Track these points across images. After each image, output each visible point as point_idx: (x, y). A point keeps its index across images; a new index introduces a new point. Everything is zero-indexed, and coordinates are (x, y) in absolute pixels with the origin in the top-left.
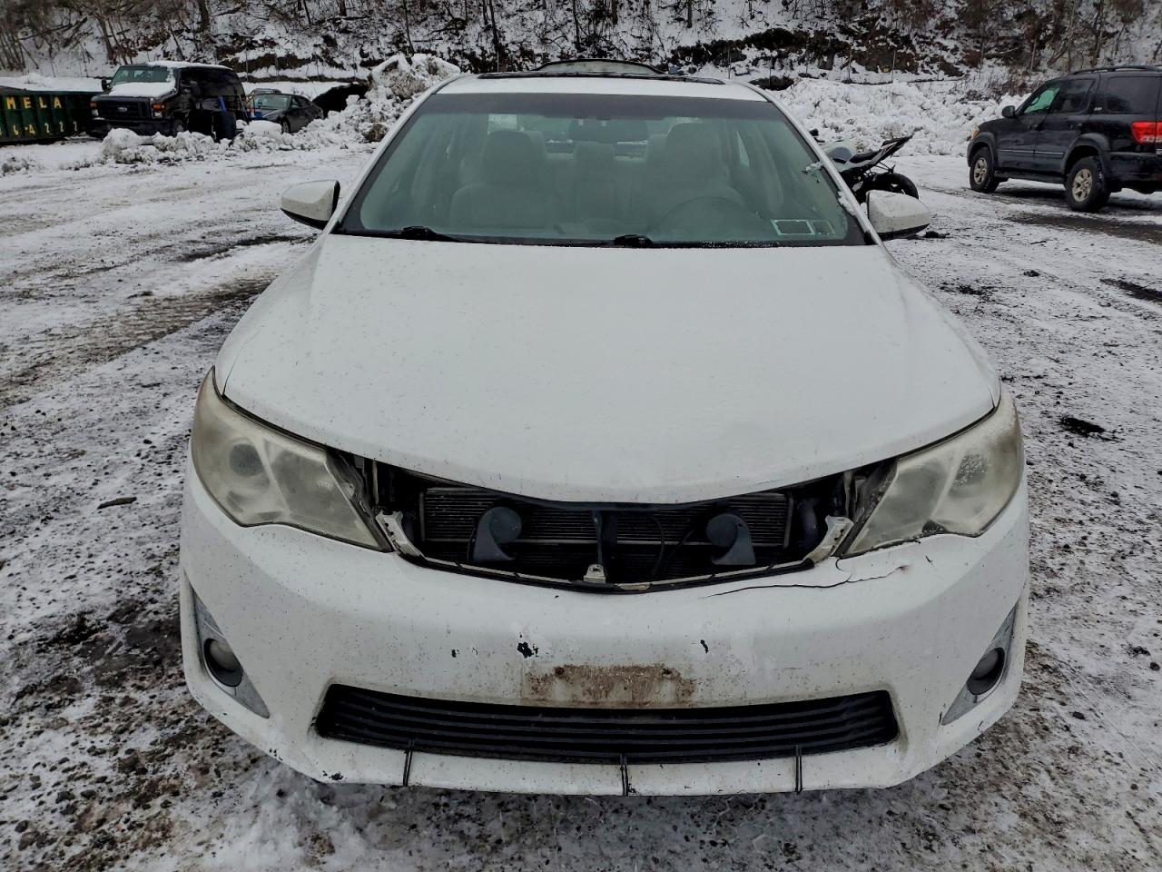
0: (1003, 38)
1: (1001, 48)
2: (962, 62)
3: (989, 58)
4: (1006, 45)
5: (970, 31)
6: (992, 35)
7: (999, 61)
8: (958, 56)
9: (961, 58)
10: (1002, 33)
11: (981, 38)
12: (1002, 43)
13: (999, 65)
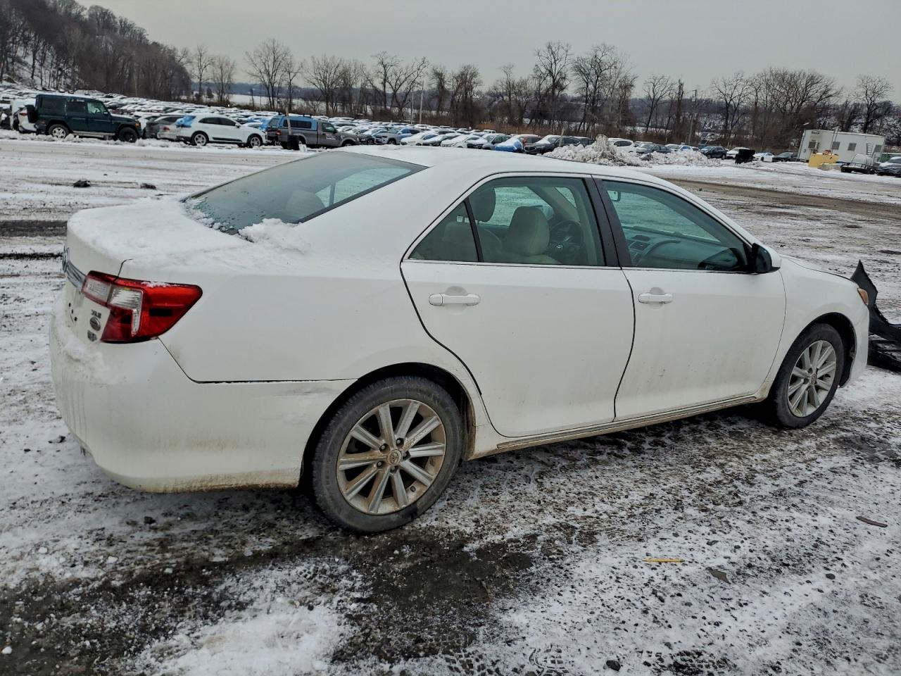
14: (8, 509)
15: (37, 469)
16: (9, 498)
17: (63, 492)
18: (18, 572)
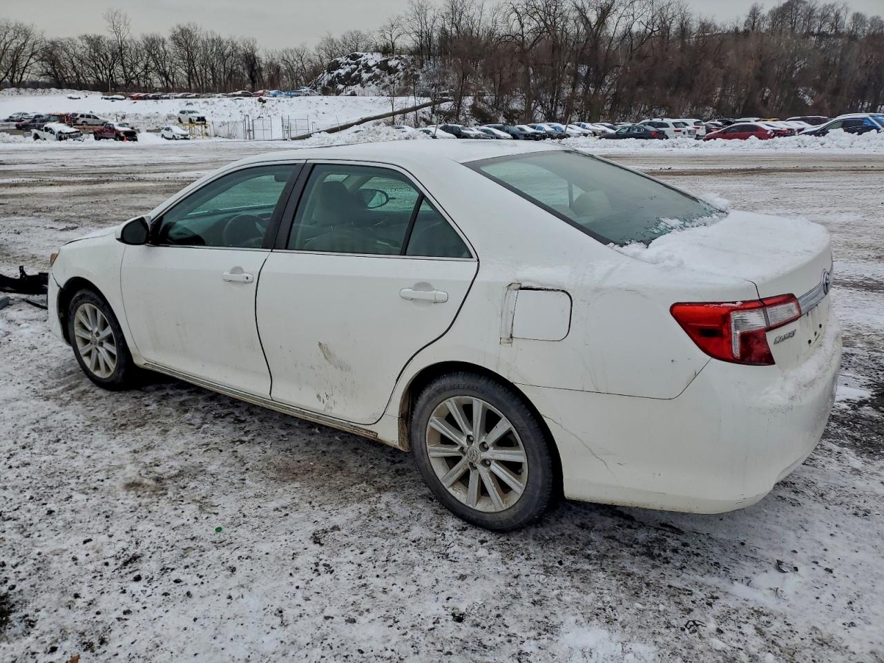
14: (873, 513)
15: (828, 541)
16: (868, 522)
17: (816, 506)
18: (879, 466)
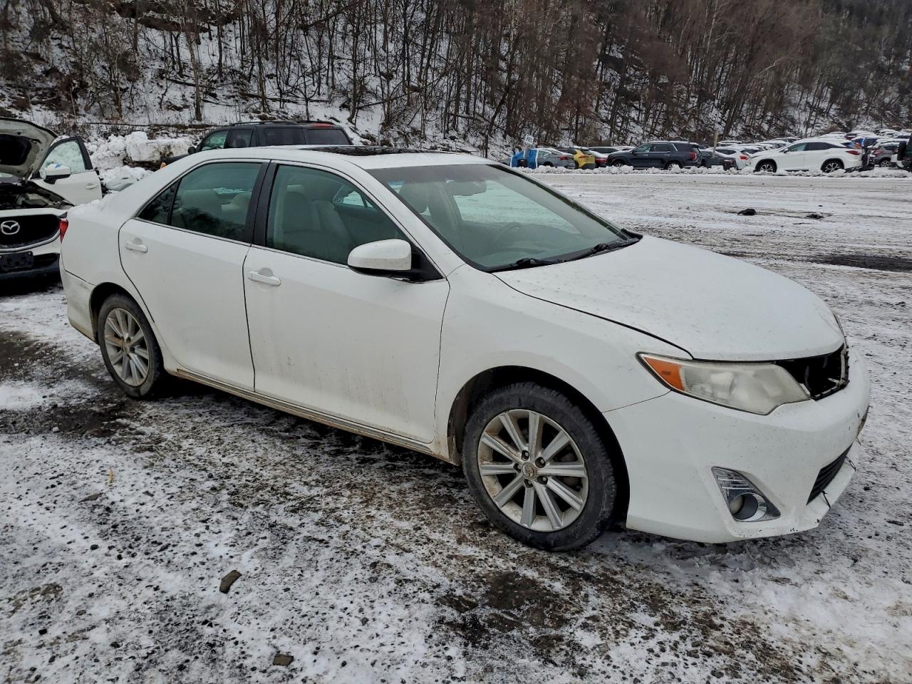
0: (40, 89)
1: (42, 96)
2: (11, 106)
3: (35, 103)
4: (45, 94)
5: (10, 82)
6: (30, 86)
7: (44, 107)
8: (6, 101)
9: (10, 103)
10: (38, 85)
11: (24, 88)
12: (40, 93)
13: (45, 109)
